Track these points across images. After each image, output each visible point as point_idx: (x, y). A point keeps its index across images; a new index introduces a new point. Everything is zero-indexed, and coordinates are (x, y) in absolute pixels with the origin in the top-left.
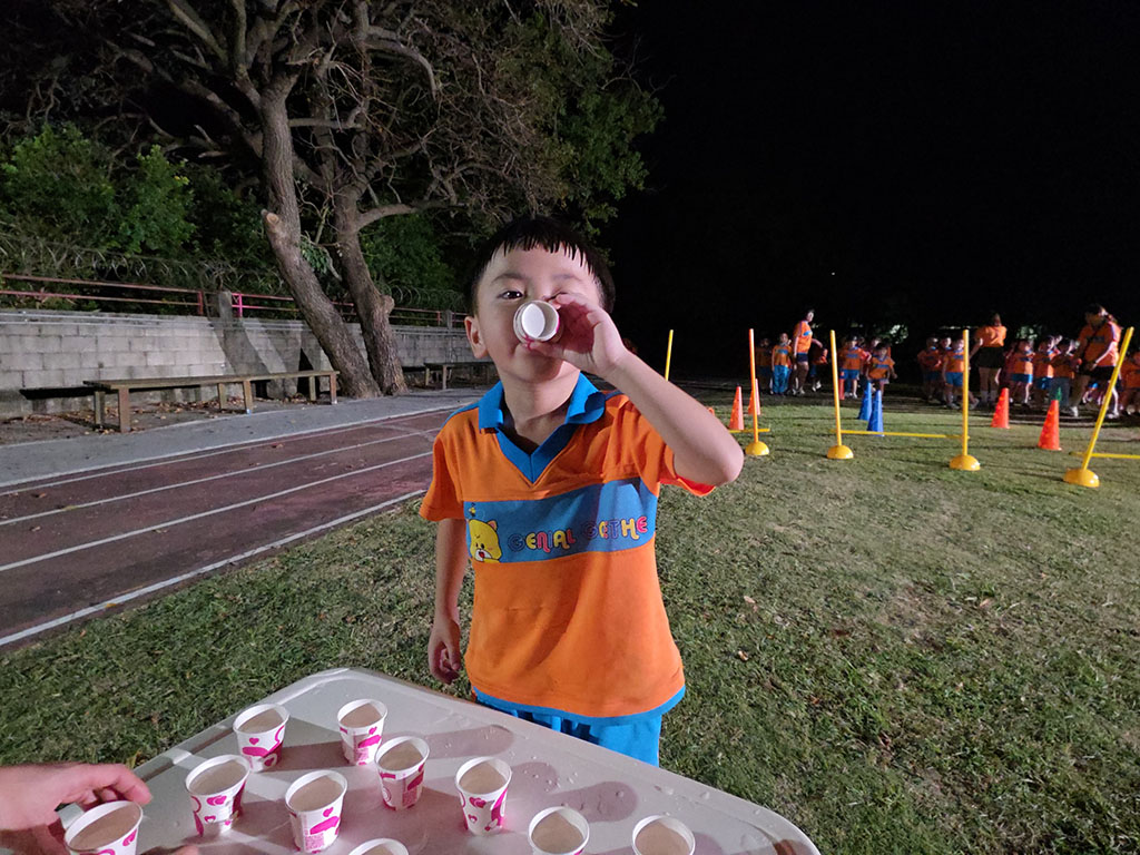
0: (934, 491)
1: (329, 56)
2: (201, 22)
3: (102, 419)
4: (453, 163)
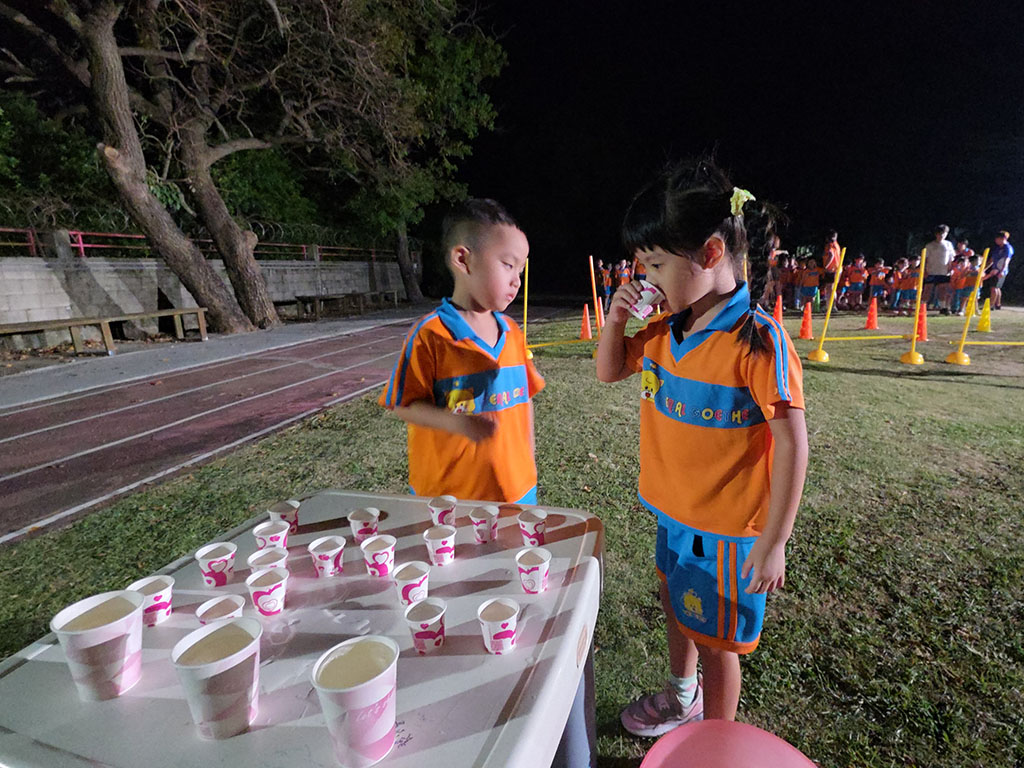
4: (306, 99)
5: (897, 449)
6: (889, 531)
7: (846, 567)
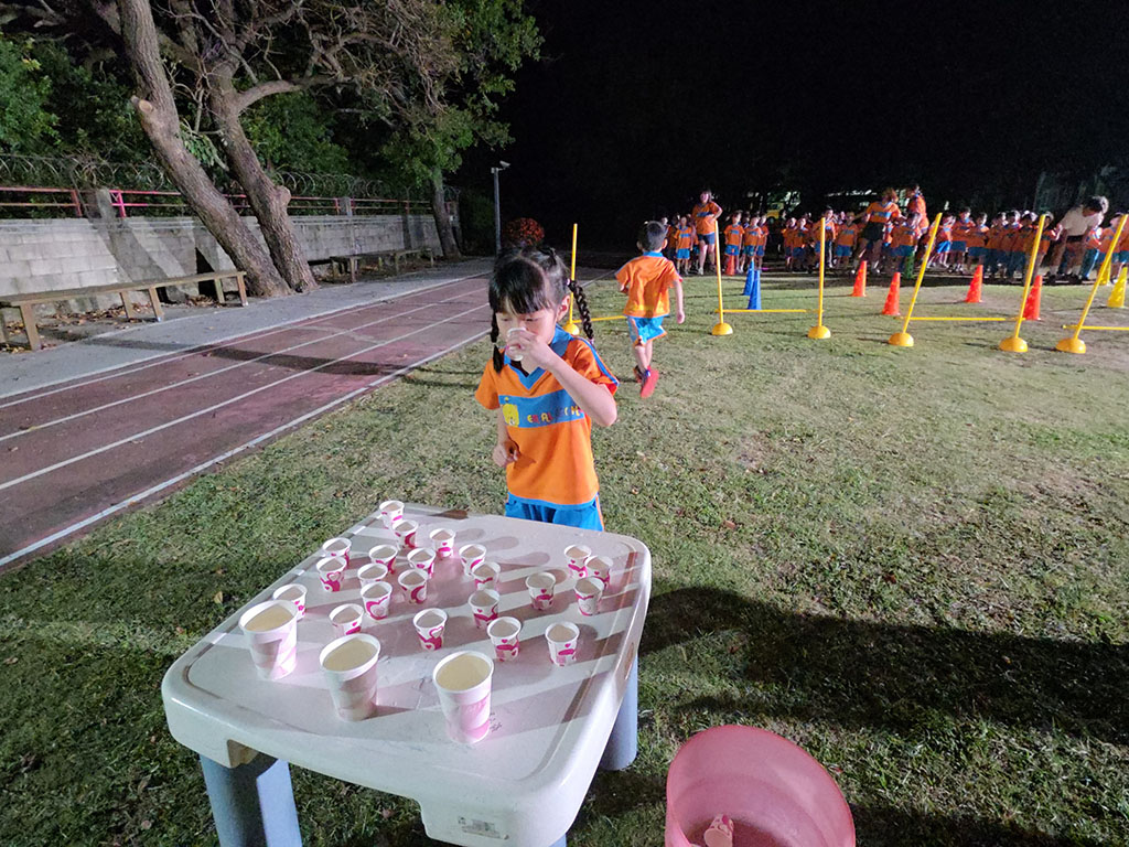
0: (792, 358)
4: (335, 33)
5: (973, 458)
6: (945, 551)
7: (894, 587)
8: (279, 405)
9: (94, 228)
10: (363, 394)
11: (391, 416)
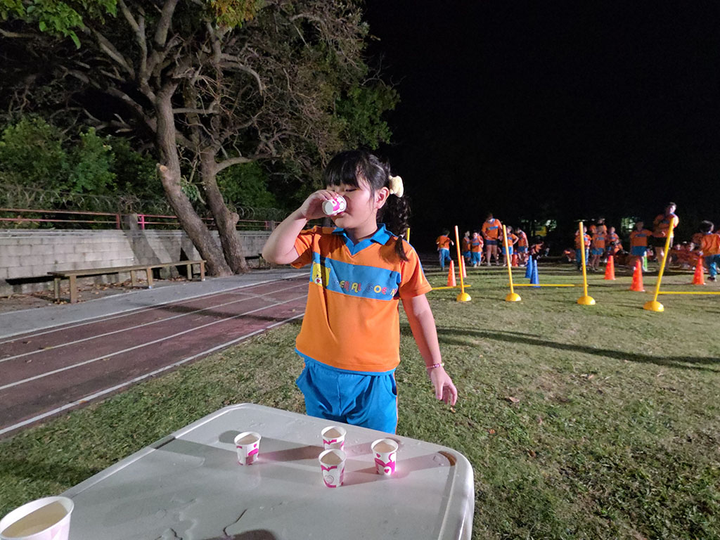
0: (568, 317)
1: (198, 72)
2: (119, 54)
3: (59, 296)
8: (203, 339)
9: (125, 235)
10: (261, 333)
11: (276, 348)
